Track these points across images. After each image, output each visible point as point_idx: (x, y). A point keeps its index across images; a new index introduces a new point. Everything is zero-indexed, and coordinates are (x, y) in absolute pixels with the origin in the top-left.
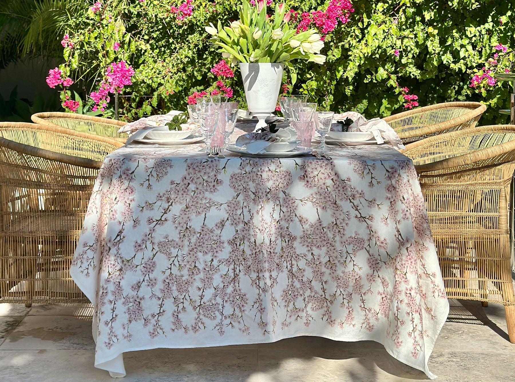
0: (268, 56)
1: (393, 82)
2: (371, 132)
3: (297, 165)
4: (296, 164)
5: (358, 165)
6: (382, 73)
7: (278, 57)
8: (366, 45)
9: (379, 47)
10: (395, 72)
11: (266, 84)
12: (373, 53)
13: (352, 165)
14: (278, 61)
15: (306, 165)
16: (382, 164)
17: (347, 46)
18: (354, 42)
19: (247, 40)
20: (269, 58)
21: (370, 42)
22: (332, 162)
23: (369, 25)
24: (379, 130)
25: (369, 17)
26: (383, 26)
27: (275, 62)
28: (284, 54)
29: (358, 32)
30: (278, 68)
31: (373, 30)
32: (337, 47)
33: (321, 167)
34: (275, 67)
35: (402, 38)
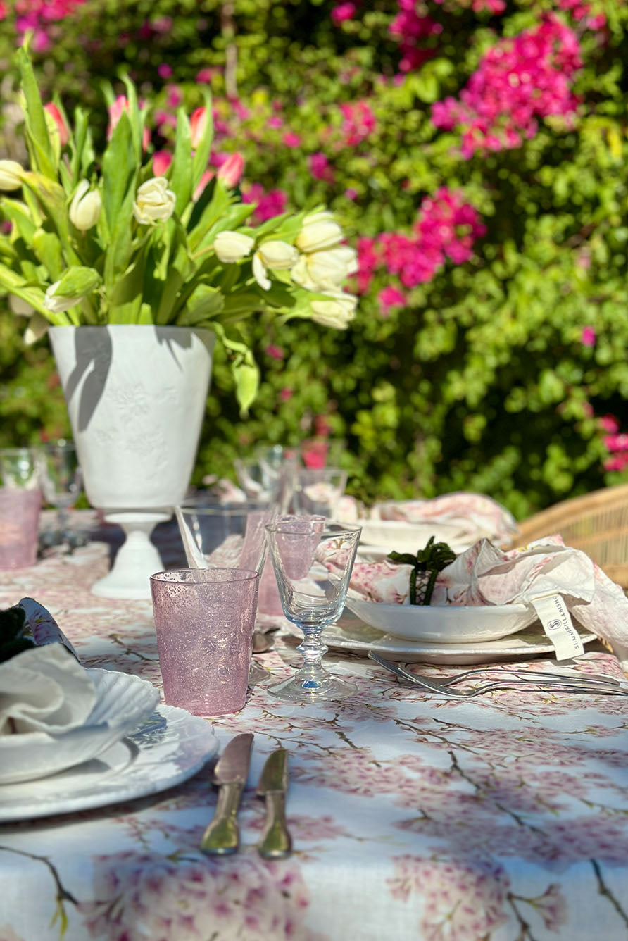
0: (145, 300)
1: (577, 407)
2: (529, 605)
3: (68, 905)
4: (63, 895)
5: (455, 894)
6: (551, 384)
7: (181, 306)
8: (514, 316)
9: (546, 323)
10: (583, 384)
11: (141, 403)
12: (531, 337)
13: (417, 903)
14: (184, 319)
15: (127, 900)
16: (604, 891)
17: (466, 319)
18: (482, 310)
19: (59, 236)
20: (146, 308)
21: (523, 311)
22: (287, 880)
23: (520, 268)
24: (564, 597)
25: (520, 247)
26: (554, 273)
27: (172, 322)
28: (202, 291)
29: (492, 287)
30: (186, 344)
31: (529, 281)
32: (442, 322)
33: (222, 909)
34: (175, 345)
35: (600, 301)
